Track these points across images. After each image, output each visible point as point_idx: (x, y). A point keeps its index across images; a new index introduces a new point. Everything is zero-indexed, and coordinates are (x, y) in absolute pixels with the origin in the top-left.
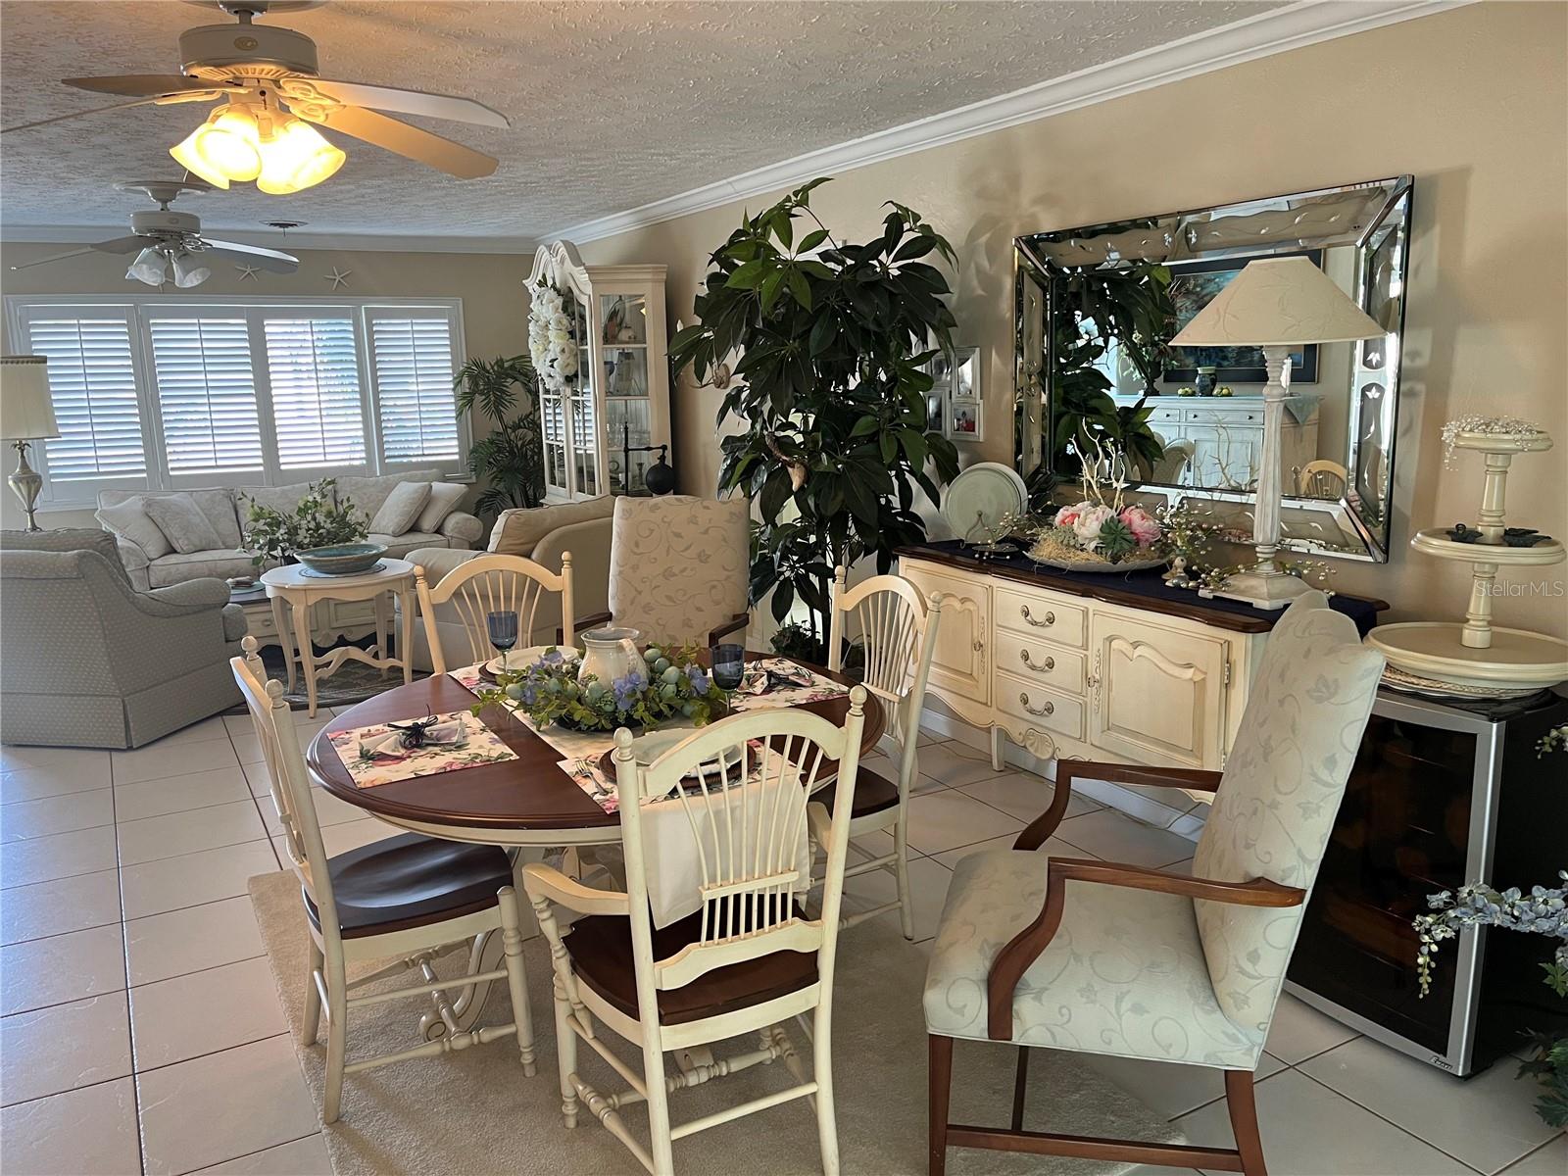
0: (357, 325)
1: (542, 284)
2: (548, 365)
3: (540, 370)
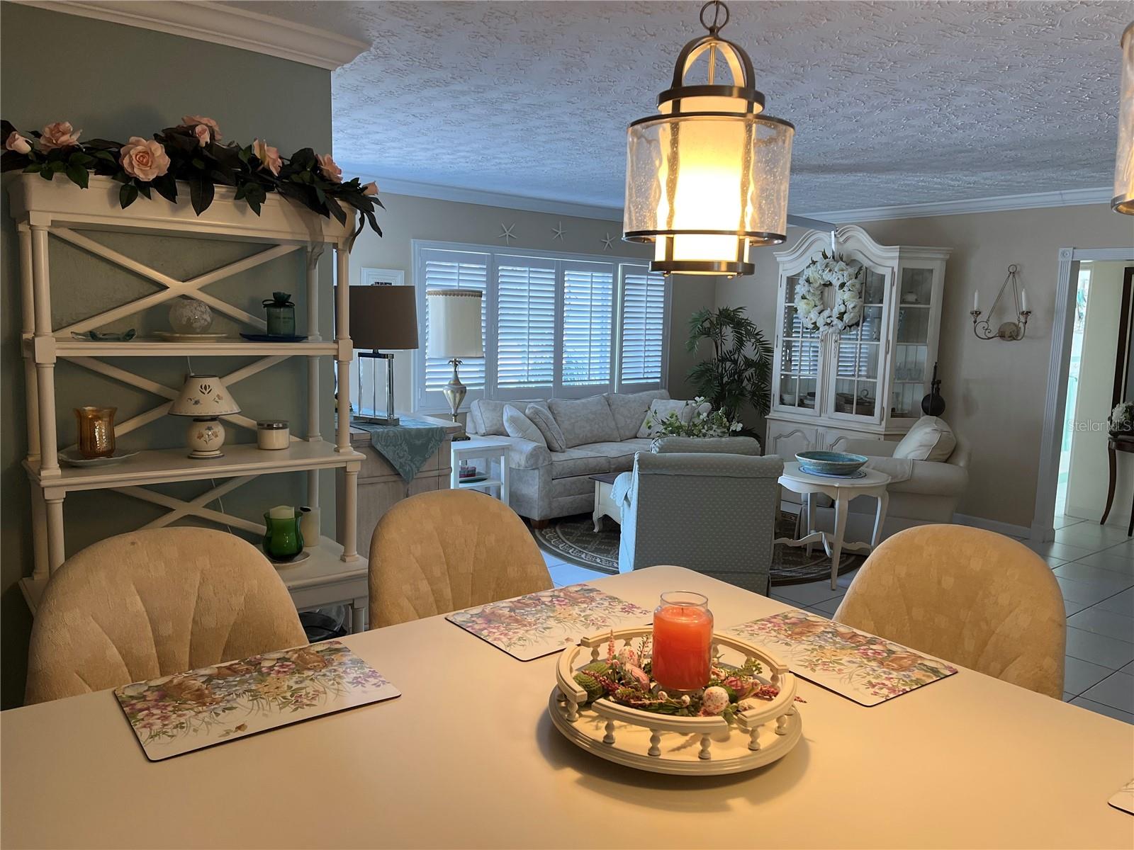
0: (615, 278)
1: (825, 257)
2: (829, 317)
3: (811, 319)
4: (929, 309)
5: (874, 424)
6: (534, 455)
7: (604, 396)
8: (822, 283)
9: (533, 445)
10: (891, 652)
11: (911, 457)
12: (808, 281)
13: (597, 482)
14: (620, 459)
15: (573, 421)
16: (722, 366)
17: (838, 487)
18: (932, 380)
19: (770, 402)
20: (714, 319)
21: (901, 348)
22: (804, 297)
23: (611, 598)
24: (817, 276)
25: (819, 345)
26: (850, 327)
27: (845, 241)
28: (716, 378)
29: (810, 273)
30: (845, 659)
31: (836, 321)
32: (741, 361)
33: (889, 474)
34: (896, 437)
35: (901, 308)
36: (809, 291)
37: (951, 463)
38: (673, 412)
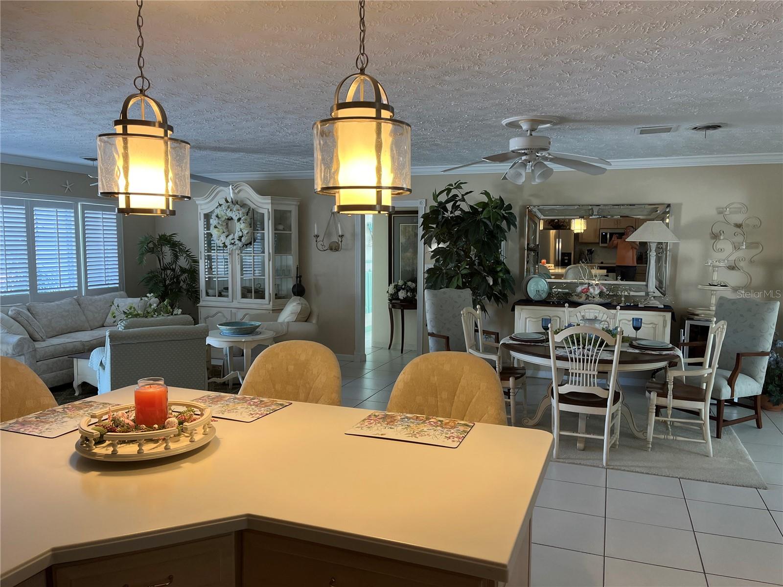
0: (76, 213)
1: (227, 202)
2: (233, 239)
3: (222, 241)
4: (291, 234)
5: (266, 304)
6: (19, 345)
7: (74, 299)
8: (227, 218)
9: (18, 337)
10: (262, 401)
11: (286, 321)
12: (217, 216)
13: (75, 360)
14: (91, 342)
15: (49, 318)
16: (164, 272)
17: (244, 342)
18: (296, 275)
19: (199, 295)
20: (156, 242)
21: (278, 257)
22: (216, 227)
23: (103, 403)
24: (223, 214)
25: (228, 257)
26: (247, 245)
27: (239, 192)
28: (161, 282)
29: (218, 211)
30: (239, 407)
31: (237, 242)
32: (178, 269)
33: (274, 332)
34: (278, 310)
35: (275, 233)
36: (219, 223)
37: (309, 322)
38: (131, 305)
